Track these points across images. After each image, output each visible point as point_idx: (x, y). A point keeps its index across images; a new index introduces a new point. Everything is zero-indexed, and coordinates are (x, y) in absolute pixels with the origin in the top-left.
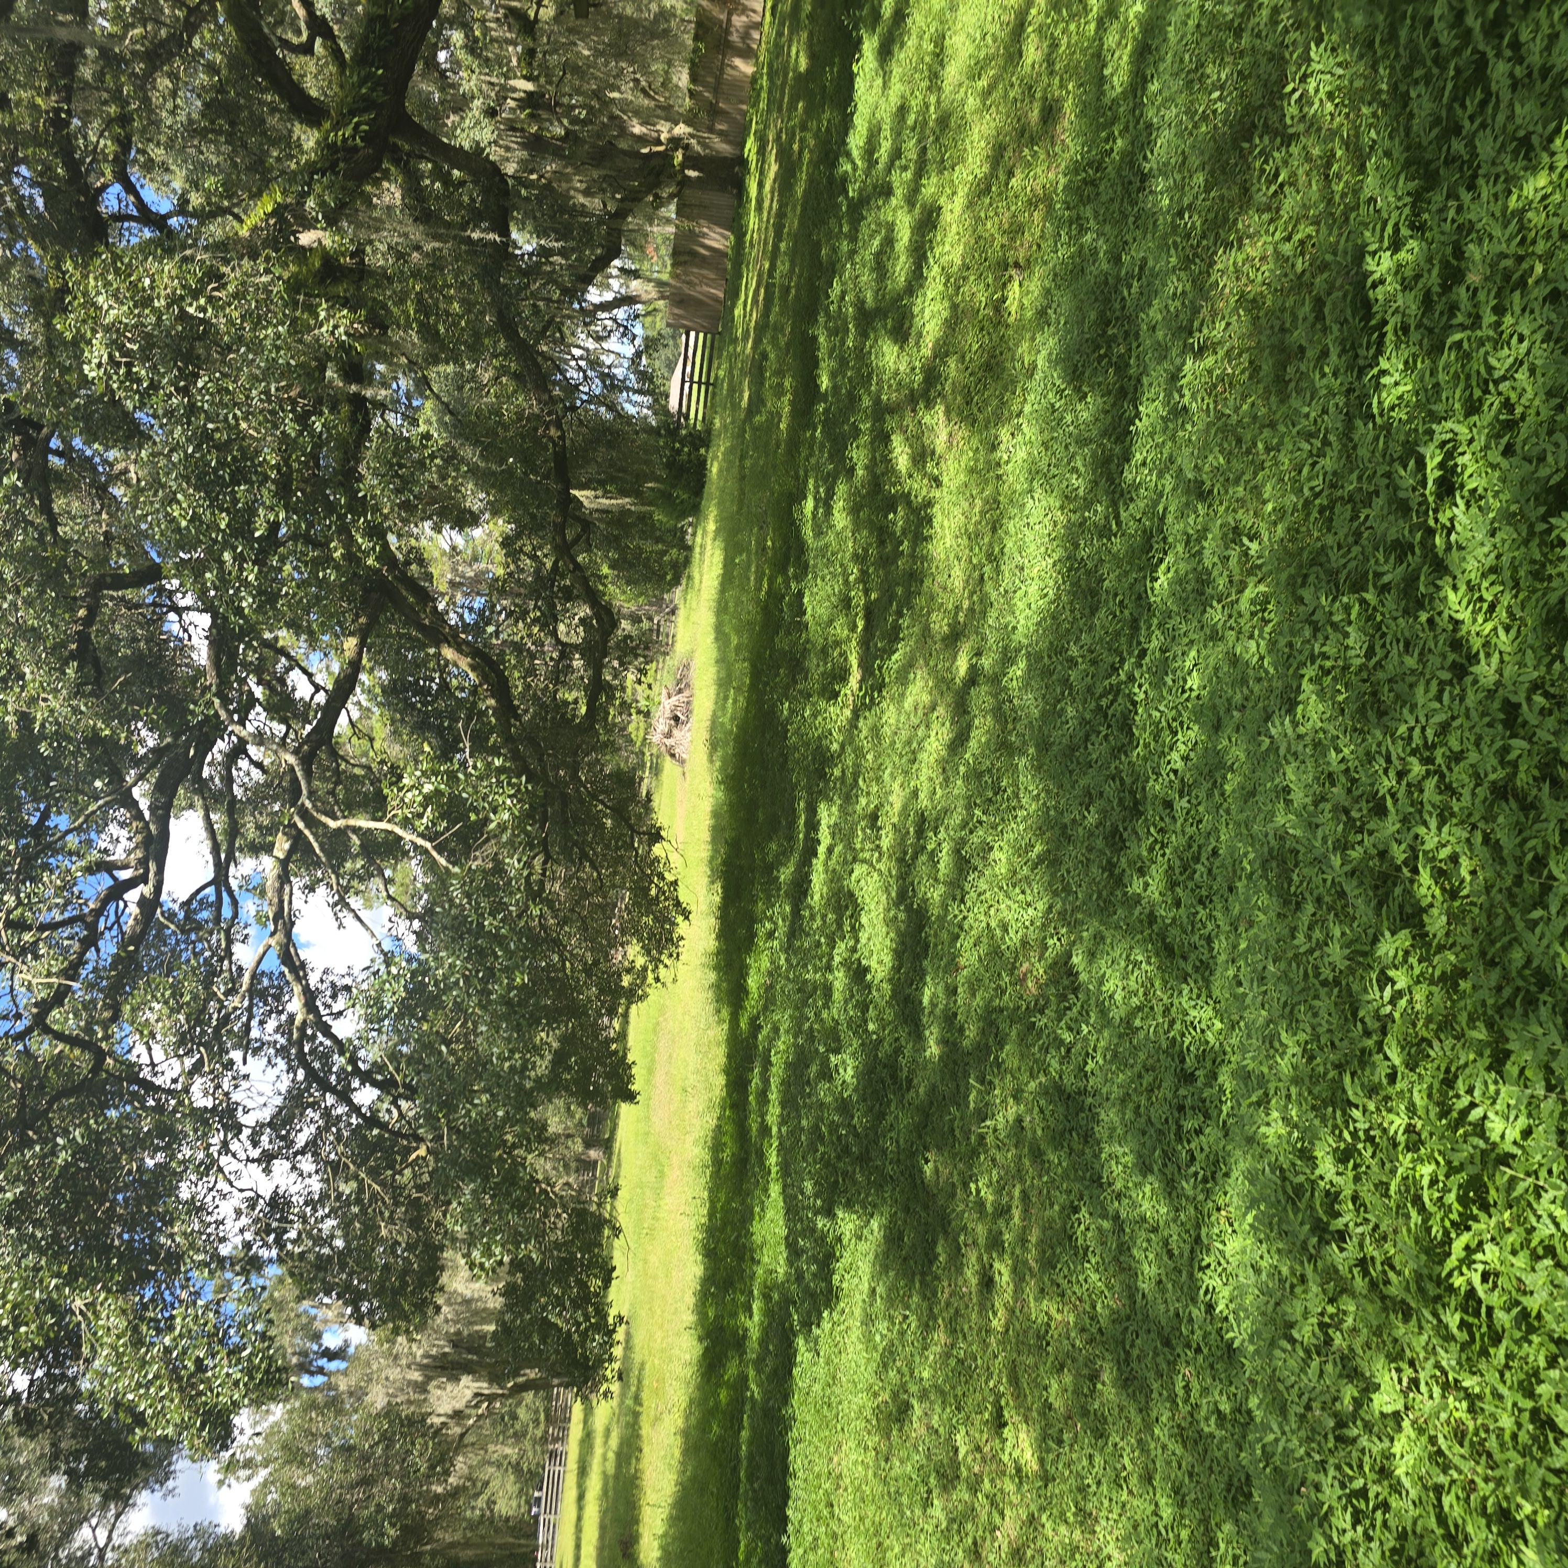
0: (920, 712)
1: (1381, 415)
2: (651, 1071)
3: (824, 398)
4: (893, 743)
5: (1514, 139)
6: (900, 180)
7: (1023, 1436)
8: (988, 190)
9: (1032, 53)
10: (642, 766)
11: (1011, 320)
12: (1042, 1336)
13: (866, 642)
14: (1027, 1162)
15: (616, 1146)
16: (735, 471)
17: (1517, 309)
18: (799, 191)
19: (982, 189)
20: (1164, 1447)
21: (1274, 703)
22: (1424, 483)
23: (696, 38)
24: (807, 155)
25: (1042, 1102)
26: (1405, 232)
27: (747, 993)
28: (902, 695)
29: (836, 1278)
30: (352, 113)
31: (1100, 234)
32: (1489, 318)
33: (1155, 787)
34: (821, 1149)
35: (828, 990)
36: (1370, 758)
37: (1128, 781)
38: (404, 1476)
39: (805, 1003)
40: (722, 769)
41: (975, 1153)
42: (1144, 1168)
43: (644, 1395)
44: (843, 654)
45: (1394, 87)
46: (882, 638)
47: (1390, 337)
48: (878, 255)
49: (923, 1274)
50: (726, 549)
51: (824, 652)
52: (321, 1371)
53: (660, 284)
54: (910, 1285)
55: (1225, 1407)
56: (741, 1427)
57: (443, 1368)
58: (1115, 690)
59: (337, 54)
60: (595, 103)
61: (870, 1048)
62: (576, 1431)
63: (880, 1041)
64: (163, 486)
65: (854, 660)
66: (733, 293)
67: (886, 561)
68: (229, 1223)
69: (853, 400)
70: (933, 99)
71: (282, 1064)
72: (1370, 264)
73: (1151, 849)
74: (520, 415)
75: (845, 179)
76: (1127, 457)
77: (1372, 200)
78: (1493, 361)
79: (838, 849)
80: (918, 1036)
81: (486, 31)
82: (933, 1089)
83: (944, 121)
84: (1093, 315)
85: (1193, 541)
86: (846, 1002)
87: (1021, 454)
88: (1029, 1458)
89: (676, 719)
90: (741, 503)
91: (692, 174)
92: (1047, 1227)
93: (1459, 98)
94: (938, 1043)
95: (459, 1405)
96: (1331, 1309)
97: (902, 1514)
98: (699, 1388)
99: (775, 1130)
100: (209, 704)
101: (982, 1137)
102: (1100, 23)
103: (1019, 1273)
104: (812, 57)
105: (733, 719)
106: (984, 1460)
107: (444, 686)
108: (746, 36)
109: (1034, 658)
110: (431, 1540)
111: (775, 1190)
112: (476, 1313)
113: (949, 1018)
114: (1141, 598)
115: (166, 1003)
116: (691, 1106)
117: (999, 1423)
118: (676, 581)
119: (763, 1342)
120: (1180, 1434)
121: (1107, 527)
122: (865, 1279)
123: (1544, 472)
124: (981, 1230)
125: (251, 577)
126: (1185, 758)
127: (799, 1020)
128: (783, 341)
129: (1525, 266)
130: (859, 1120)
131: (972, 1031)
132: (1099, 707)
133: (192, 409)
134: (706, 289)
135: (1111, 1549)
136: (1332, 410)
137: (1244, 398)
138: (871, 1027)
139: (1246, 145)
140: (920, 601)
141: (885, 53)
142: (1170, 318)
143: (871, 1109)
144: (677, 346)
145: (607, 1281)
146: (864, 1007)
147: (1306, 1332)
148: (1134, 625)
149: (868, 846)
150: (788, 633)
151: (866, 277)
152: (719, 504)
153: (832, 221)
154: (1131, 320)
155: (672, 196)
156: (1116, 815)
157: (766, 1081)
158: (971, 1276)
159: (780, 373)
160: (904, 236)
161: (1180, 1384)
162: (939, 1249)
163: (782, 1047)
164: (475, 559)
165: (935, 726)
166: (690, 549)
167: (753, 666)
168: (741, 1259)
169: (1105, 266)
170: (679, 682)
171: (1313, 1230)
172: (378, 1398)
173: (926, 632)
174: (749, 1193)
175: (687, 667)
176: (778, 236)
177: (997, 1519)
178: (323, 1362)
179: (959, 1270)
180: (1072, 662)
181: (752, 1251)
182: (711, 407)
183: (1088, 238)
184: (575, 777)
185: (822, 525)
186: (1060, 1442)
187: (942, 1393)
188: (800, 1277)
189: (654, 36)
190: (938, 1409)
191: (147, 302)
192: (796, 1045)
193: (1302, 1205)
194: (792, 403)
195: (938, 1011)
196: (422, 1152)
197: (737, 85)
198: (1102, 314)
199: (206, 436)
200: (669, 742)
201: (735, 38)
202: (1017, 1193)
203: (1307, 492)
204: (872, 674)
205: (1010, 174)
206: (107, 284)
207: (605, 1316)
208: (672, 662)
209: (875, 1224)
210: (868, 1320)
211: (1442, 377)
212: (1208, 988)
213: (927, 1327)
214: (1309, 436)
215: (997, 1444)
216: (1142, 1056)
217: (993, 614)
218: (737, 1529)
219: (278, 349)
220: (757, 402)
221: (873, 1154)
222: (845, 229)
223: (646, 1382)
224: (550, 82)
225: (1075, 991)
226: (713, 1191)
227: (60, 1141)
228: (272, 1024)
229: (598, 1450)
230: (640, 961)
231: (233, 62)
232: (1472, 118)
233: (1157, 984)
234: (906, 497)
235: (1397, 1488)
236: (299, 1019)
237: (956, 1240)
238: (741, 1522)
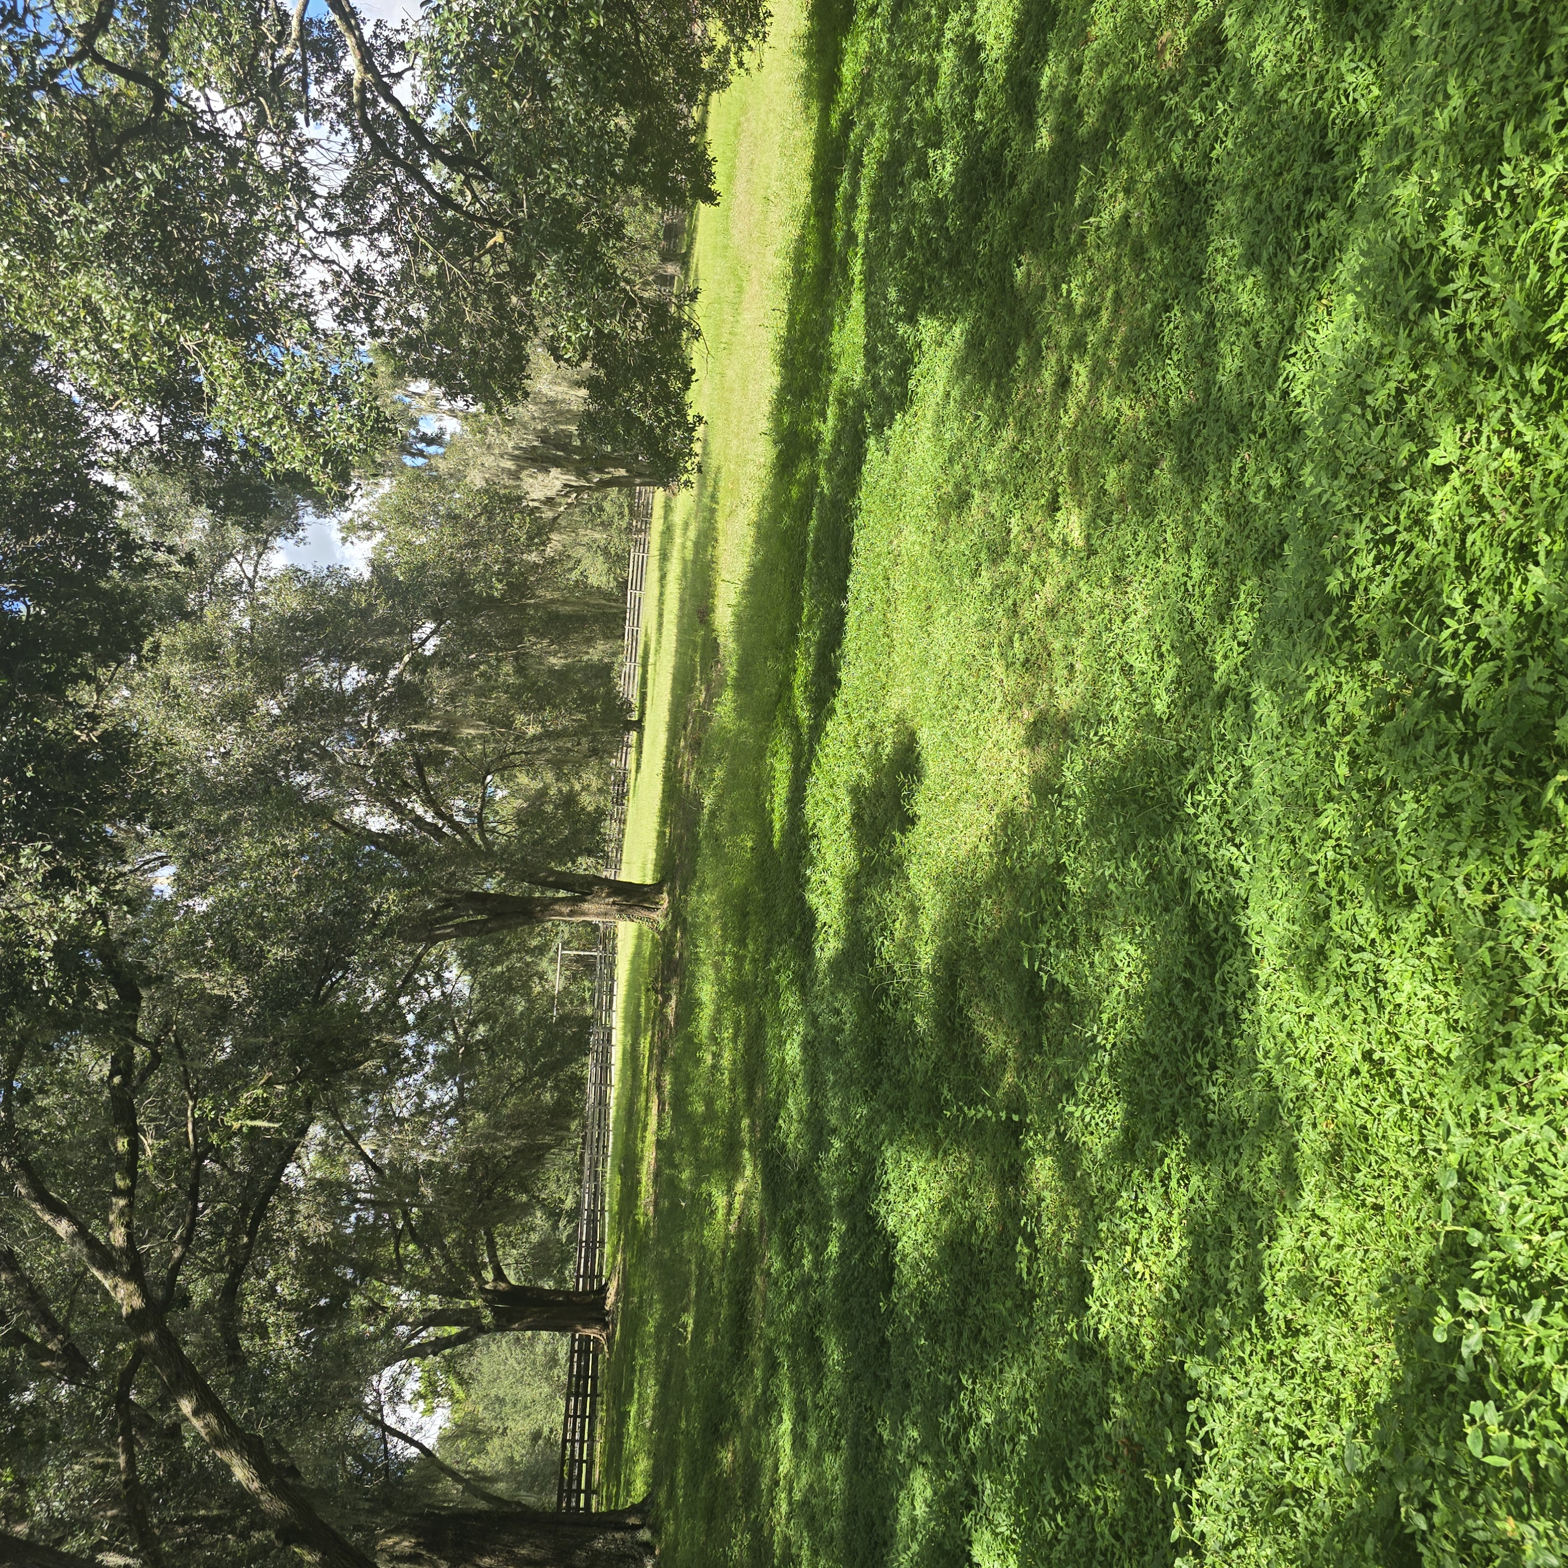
2: (731, 178)
7: (1074, 518)
12: (1109, 431)
14: (1126, 261)
15: (694, 260)
20: (1208, 521)
25: (1157, 195)
27: (840, 84)
29: (912, 383)
34: (909, 254)
35: (933, 73)
38: (506, 543)
39: (906, 91)
41: (1072, 253)
42: (1251, 259)
43: (720, 495)
49: (1000, 376)
52: (421, 453)
54: (985, 389)
55: (1277, 482)
56: (810, 518)
57: (534, 460)
61: (974, 141)
62: (657, 525)
63: (986, 133)
68: (317, 297)
71: (345, 132)
80: (1029, 126)
82: (1038, 184)
86: (953, 87)
88: (1076, 537)
92: (1135, 326)
94: (1050, 133)
95: (551, 493)
96: (1413, 376)
97: (951, 582)
98: (772, 487)
99: (861, 237)
101: (1082, 236)
103: (1096, 375)
106: (1033, 538)
110: (533, 596)
111: (857, 299)
112: (561, 413)
113: (1069, 101)
115: (215, 42)
116: (774, 217)
117: (1053, 507)
119: (836, 443)
120: (1226, 510)
122: (941, 385)
124: (1065, 333)
127: (898, 111)
130: (952, 222)
131: (1091, 118)
135: (1139, 605)
138: (978, 116)
143: (967, 209)
145: (687, 383)
146: (972, 92)
147: (1380, 398)
157: (855, 185)
158: (1048, 377)
161: (1237, 464)
162: (1020, 352)
163: (876, 145)
168: (818, 368)
171: (1418, 298)
172: (476, 479)
174: (830, 304)
177: (1038, 585)
178: (421, 446)
179: (1037, 372)
181: (829, 360)
186: (1108, 522)
187: (1003, 482)
188: (876, 382)
190: (997, 496)
192: (892, 142)
193: (1414, 273)
195: (1056, 94)
196: (499, 238)
202: (1109, 294)
207: (685, 416)
209: (957, 330)
210: (940, 421)
212: (1376, 47)
213: (997, 425)
215: (1048, 524)
216: (1279, 134)
218: (801, 599)
221: (964, 258)
223: (722, 484)
225: (1219, 60)
226: (793, 303)
227: (139, 175)
228: (328, 86)
229: (678, 540)
230: (722, 40)
233: (1318, 46)
235: (1426, 532)
236: (357, 77)
237: (1038, 343)
238: (806, 593)
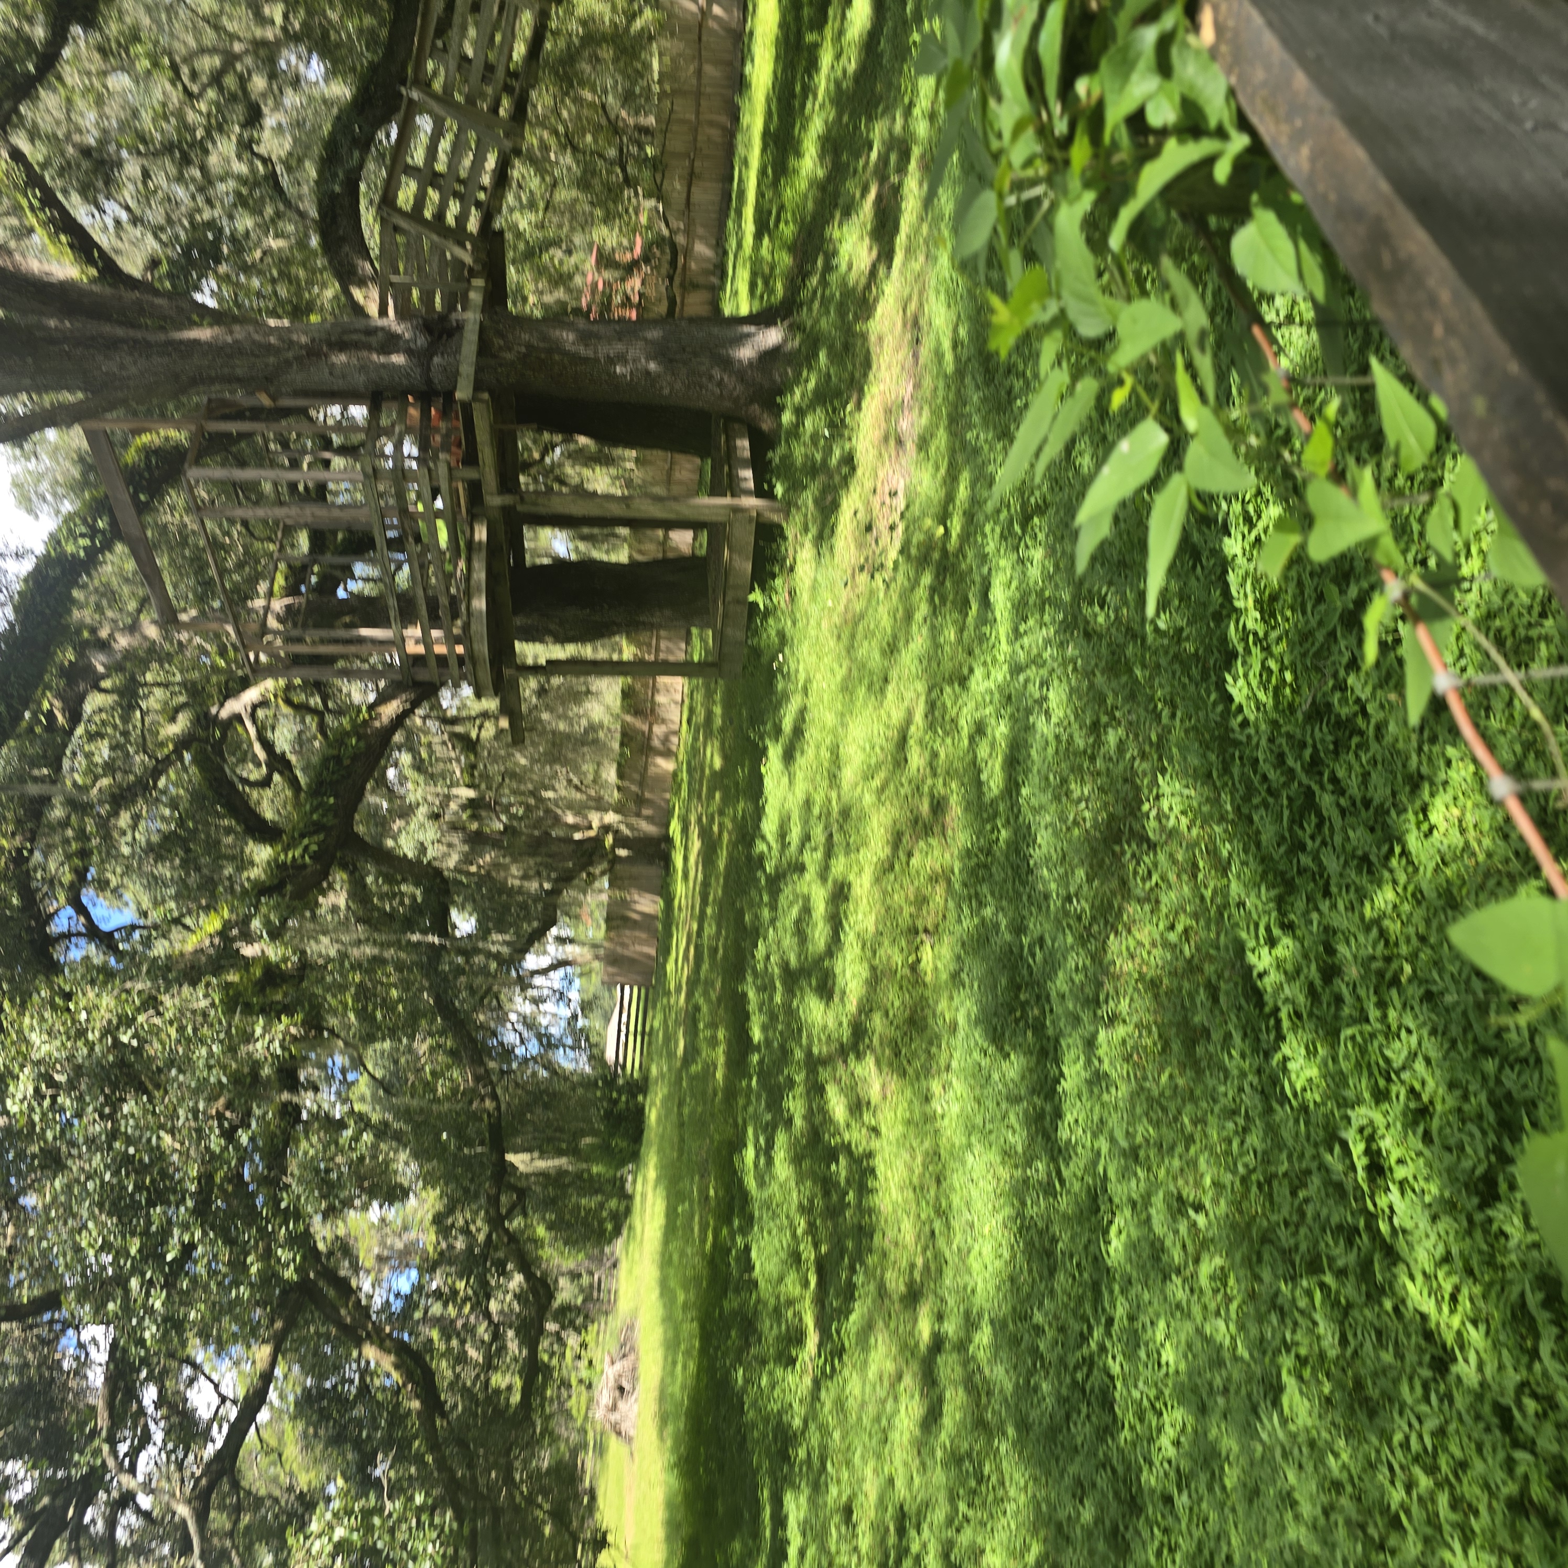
0: (886, 1383)
1: (1295, 1095)
3: (758, 1048)
4: (860, 1419)
5: (1354, 857)
6: (812, 859)
8: (892, 867)
9: (916, 759)
10: (585, 1446)
11: (928, 979)
13: (820, 1300)
16: (674, 1117)
17: (1398, 1005)
18: (721, 864)
19: (887, 868)
21: (1257, 1391)
22: (1353, 1168)
23: (622, 744)
24: (726, 836)
26: (1276, 932)
28: (865, 1362)
30: (303, 836)
31: (999, 908)
32: (1374, 1013)
33: (1150, 1479)
36: (1371, 1466)
37: (1120, 1469)
40: (675, 1448)
44: (798, 1315)
45: (1237, 809)
46: (837, 1296)
47: (1286, 1024)
48: (798, 922)
50: (668, 1198)
51: (777, 1313)
53: (595, 946)
58: (1089, 1362)
59: (293, 782)
60: (532, 801)
64: (74, 1216)
65: (809, 1320)
66: (665, 950)
67: (834, 1212)
69: (785, 1054)
70: (834, 795)
72: (1252, 958)
73: (1159, 1554)
74: (455, 1091)
75: (761, 858)
76: (1058, 1115)
77: (1241, 904)
78: (1388, 1053)
79: (811, 1552)
81: (431, 752)
83: (845, 813)
84: (1004, 982)
85: (1139, 1206)
87: (955, 1109)
89: (621, 1389)
90: (681, 1151)
91: (622, 852)
93: (1297, 821)
100: (97, 1452)
102: (971, 739)
104: (725, 757)
105: (683, 1387)
107: (364, 1389)
108: (666, 740)
109: (999, 1326)
114: (1098, 1260)
118: (617, 1232)
121: (1050, 1184)
123: (1467, 1164)
125: (158, 1305)
126: (1177, 1443)
128: (713, 996)
129: (1394, 966)
132: (1074, 1382)
133: (113, 1135)
134: (638, 948)
136: (1247, 1088)
137: (1161, 1071)
139: (1117, 848)
140: (871, 1260)
141: (789, 757)
142: (1078, 992)
144: (612, 997)
148: (1096, 1288)
149: (844, 1548)
150: (737, 1291)
151: (789, 941)
152: (660, 1151)
153: (753, 893)
154: (1041, 985)
155: (603, 873)
156: (1114, 1508)
159: (713, 1025)
160: (820, 907)
164: (405, 1228)
165: (904, 1400)
166: (630, 1198)
167: (702, 1327)
169: (1008, 937)
170: (623, 1345)
173: (882, 1292)
175: (631, 1327)
176: (704, 902)
180: (1038, 1330)
182: (647, 1056)
183: (988, 912)
184: (508, 1479)
185: (764, 1176)
189: (583, 744)
191: (81, 1033)
194: (728, 1054)
197: (660, 779)
198: (1012, 980)
199: (127, 1160)
200: (614, 1417)
201: (656, 743)
203: (1241, 1169)
204: (830, 1336)
205: (910, 855)
206: (42, 1019)
208: (615, 1322)
211: (1345, 1066)
214: (1233, 1113)
217: (949, 1273)
219: (210, 1068)
220: (692, 1052)
222: (766, 898)
224: (489, 788)
231: (197, 797)
232: (1313, 838)
234: (847, 1148)
